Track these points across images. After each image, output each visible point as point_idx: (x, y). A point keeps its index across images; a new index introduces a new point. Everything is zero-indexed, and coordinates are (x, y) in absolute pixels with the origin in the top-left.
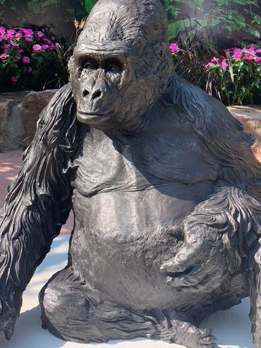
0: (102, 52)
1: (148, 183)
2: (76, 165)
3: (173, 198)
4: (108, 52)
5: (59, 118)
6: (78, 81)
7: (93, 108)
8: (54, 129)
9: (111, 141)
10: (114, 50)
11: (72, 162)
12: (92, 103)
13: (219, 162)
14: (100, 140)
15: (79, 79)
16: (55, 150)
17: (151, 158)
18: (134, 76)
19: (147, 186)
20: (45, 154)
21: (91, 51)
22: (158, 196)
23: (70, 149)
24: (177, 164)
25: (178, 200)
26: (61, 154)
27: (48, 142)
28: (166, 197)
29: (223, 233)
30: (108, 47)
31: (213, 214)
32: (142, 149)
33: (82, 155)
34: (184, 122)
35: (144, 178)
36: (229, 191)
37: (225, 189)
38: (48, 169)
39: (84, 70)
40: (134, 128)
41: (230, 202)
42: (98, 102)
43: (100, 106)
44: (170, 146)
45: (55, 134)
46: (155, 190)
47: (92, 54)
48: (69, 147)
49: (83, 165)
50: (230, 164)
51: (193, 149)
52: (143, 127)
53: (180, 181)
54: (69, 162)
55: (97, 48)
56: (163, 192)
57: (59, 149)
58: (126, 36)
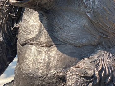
1: (53, 43)
2: (18, 26)
3: (65, 55)
8: (6, 4)
9: (38, 14)
11: (17, 24)
13: (100, 34)
14: (32, 13)
16: (7, 16)
17: (57, 28)
19: (52, 45)
20: (2, 18)
22: (57, 52)
23: (15, 17)
24: (72, 33)
25: (68, 56)
27: (3, 11)
28: (61, 54)
29: (89, 82)
31: (86, 69)
32: (53, 21)
33: (22, 20)
34: (80, 7)
35: (51, 40)
36: (103, 54)
37: (101, 52)
38: (4, 27)
40: (50, 8)
41: (101, 62)
44: (70, 21)
45: (7, 7)
46: (56, 48)
48: (14, 15)
49: (21, 27)
50: (107, 36)
51: (83, 25)
52: (56, 8)
53: (72, 44)
54: (15, 24)
56: (60, 50)
57: (9, 15)
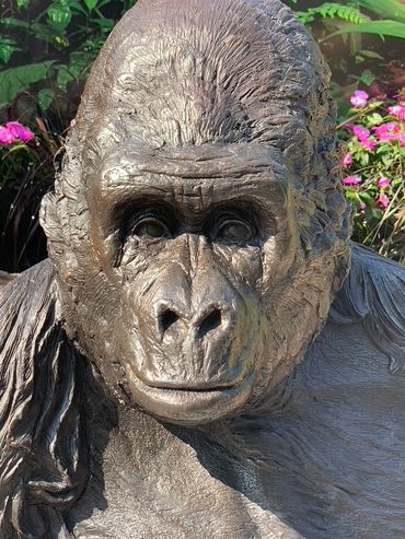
0: (205, 183)
4: (226, 183)
5: (24, 393)
6: (113, 279)
7: (207, 368)
10: (243, 173)
12: (201, 354)
14: (154, 451)
15: (119, 272)
18: (300, 251)
21: (163, 180)
23: (64, 493)
26: (34, 510)
30: (220, 164)
33: (103, 505)
39: (132, 239)
42: (217, 348)
43: (225, 359)
45: (15, 450)
47: (171, 188)
48: (61, 485)
54: (62, 533)
55: (185, 171)
57: (29, 495)
58: (261, 127)
